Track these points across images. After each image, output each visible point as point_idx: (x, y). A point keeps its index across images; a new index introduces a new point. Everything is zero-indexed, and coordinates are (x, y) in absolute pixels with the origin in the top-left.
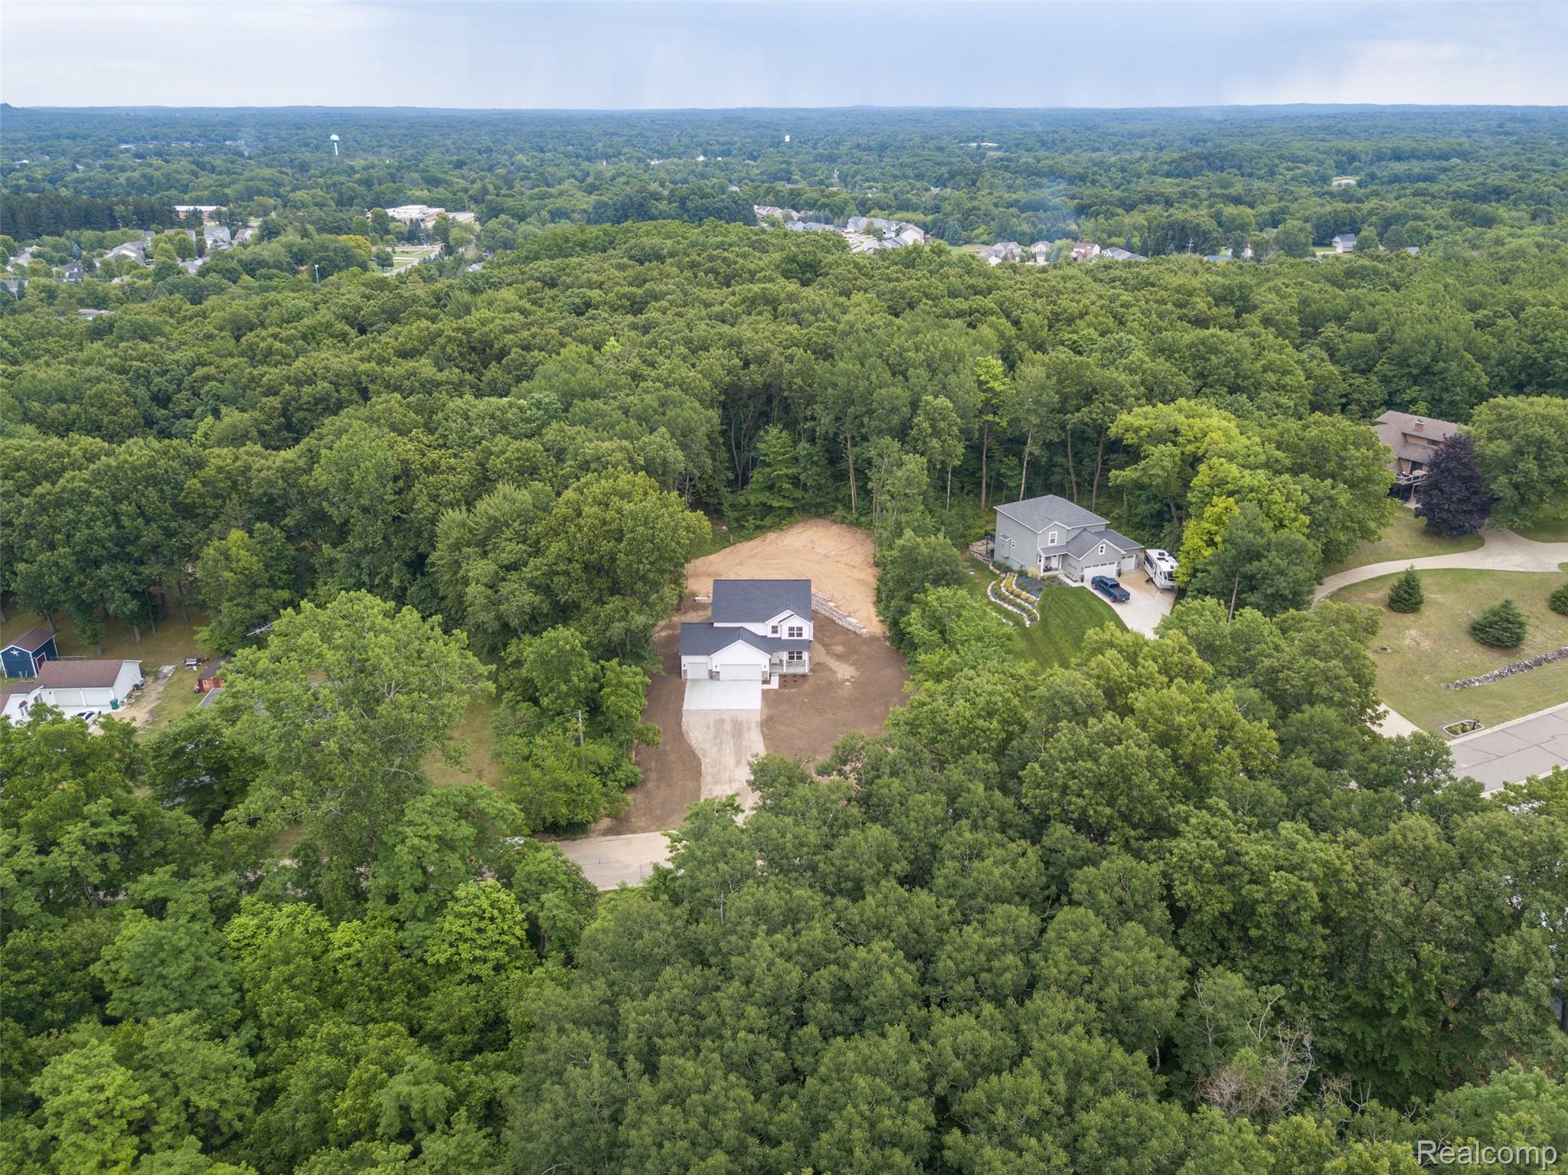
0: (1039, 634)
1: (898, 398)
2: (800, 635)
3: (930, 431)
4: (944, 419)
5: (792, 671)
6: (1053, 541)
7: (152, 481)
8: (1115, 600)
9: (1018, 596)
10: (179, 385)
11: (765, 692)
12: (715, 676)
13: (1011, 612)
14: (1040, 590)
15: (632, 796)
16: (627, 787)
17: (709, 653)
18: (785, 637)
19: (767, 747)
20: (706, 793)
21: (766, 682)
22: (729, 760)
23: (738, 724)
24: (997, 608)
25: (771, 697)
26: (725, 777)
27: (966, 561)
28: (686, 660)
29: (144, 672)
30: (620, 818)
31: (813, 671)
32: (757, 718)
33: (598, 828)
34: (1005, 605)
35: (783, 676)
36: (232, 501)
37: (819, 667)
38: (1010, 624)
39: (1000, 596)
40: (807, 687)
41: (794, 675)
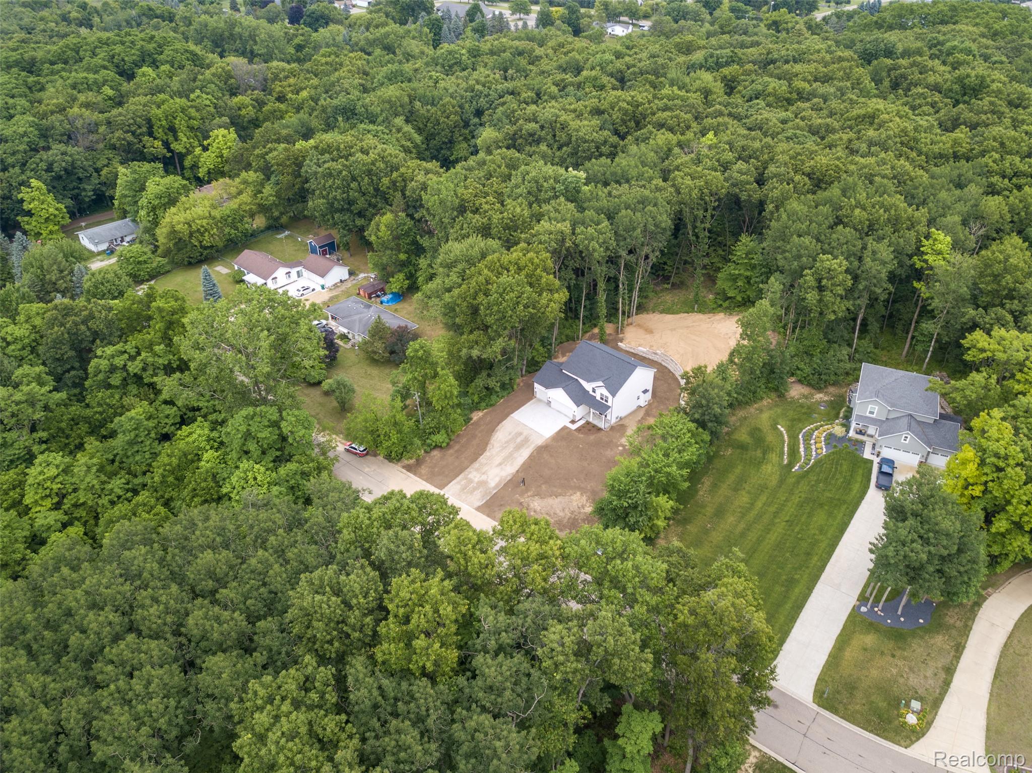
0: (792, 481)
2: (607, 401)
5: (596, 422)
6: (872, 413)
7: (369, 173)
8: (879, 486)
9: (816, 444)
10: (491, 105)
11: (565, 428)
12: (549, 403)
13: (799, 452)
14: (835, 447)
15: (436, 453)
16: (436, 447)
17: (547, 387)
18: (598, 398)
19: (524, 464)
20: (466, 472)
21: (573, 422)
22: (498, 460)
23: (526, 440)
24: (794, 445)
25: (563, 435)
26: (485, 469)
27: (833, 396)
28: (536, 385)
29: (351, 273)
30: (419, 462)
31: (612, 428)
32: (540, 442)
33: (406, 462)
34: (802, 446)
35: (588, 423)
36: (399, 195)
37: (620, 427)
38: (786, 462)
39: (808, 437)
40: (592, 437)
41: (594, 426)
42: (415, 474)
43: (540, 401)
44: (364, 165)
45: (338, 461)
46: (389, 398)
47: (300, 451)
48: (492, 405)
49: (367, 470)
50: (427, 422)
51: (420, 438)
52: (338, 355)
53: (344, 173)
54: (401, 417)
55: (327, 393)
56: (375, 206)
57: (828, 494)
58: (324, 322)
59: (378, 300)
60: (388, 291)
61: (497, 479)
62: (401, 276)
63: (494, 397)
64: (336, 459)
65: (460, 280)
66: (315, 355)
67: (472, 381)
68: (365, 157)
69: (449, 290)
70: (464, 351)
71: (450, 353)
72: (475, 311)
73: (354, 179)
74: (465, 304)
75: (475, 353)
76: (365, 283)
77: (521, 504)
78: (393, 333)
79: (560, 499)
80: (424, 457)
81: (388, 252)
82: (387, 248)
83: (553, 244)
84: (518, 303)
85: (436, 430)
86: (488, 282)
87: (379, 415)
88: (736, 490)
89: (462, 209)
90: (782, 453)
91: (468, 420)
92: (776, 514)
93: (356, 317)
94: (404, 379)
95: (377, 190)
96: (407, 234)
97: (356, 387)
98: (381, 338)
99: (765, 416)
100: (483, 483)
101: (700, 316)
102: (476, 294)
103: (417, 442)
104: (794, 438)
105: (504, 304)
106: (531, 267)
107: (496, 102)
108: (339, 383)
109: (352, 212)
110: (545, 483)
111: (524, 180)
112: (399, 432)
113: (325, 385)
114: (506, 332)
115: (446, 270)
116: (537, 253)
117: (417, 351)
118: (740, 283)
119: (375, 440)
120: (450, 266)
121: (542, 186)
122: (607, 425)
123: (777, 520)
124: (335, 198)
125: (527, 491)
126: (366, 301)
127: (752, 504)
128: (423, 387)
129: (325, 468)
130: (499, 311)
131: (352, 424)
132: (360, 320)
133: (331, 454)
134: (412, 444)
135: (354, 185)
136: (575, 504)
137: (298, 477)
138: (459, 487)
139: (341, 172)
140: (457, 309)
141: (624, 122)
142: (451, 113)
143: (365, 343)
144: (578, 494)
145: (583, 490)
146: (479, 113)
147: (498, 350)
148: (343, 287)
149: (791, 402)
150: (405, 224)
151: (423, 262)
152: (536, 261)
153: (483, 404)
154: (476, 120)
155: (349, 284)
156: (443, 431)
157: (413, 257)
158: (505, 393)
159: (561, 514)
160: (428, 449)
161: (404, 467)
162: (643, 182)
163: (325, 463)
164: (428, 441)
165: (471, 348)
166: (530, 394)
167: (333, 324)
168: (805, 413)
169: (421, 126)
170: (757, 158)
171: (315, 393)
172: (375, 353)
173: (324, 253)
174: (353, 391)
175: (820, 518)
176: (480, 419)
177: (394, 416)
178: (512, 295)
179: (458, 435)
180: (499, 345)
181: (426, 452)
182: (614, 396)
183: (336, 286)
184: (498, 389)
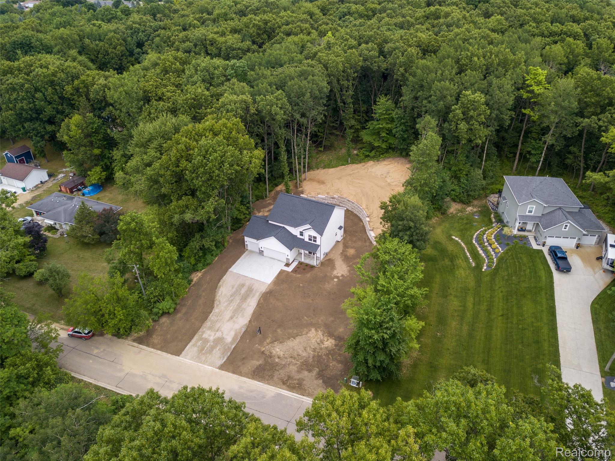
0: (487, 279)
1: (447, 89)
2: (315, 241)
3: (461, 116)
4: (474, 110)
5: (308, 261)
6: (530, 212)
7: (52, 83)
8: (558, 269)
9: (490, 245)
10: (148, 38)
11: (282, 272)
12: (261, 253)
13: (480, 255)
14: (508, 245)
15: (164, 320)
16: (164, 314)
17: (258, 238)
18: (307, 240)
19: (254, 313)
20: (200, 333)
21: (287, 265)
22: (228, 314)
23: (250, 290)
24: (473, 249)
25: (282, 277)
26: (217, 326)
27: (479, 207)
28: (246, 239)
29: (50, 175)
30: (149, 333)
31: (322, 264)
32: (263, 289)
33: (135, 335)
34: (479, 249)
35: (300, 263)
36: (83, 99)
37: (328, 262)
38: (474, 265)
39: (480, 241)
40: (308, 275)
41: (307, 265)
42: (148, 345)
43: (252, 252)
44: (45, 77)
45: (62, 351)
46: (107, 276)
47: (14, 352)
48: (208, 264)
49: (95, 351)
50: (151, 291)
51: (146, 308)
52: (48, 245)
53: (26, 86)
54: (123, 292)
55: (41, 283)
56: (62, 112)
57: (524, 285)
58: (29, 219)
59: (80, 193)
60: (87, 184)
61: (232, 333)
62: (98, 169)
63: (209, 257)
64: (60, 349)
65: (158, 154)
66: (12, 244)
67: (186, 246)
68: (45, 70)
69: (149, 165)
70: (177, 217)
71: (162, 223)
72: (179, 178)
73: (37, 90)
74: (169, 173)
75: (188, 216)
76: (64, 180)
77: (263, 353)
78: (100, 216)
79: (298, 339)
80: (154, 326)
81: (83, 149)
82: (81, 145)
83: (239, 111)
84: (222, 162)
85: (161, 298)
86: (188, 148)
87: (99, 293)
88: (445, 296)
89: (147, 100)
90: (467, 258)
91: (190, 282)
92: (489, 310)
93: (61, 209)
94: (119, 255)
95: (62, 98)
96: (97, 132)
97: (70, 272)
98: (88, 222)
99: (439, 230)
100: (219, 341)
101: (355, 166)
102: (178, 160)
103: (144, 313)
104: (469, 244)
105: (210, 165)
106: (227, 131)
107: (152, 35)
108: (50, 270)
109: (41, 120)
110: (279, 327)
111: (196, 70)
112: (124, 307)
113: (37, 276)
114: (216, 191)
115: (142, 149)
116: (228, 119)
117: (129, 223)
118: (384, 134)
119: (99, 321)
120: (145, 145)
121: (213, 74)
122: (318, 262)
123: (493, 316)
124: (22, 109)
125: (265, 338)
126: (69, 195)
127: (464, 306)
128: (141, 260)
129: (47, 364)
130: (205, 173)
131: (72, 309)
132: (65, 211)
133: (53, 345)
134: (139, 316)
135: (38, 95)
136: (313, 341)
137: (13, 384)
138: (195, 349)
139: (23, 85)
140: (161, 180)
141: (259, 35)
142: (117, 44)
143: (73, 229)
144: (313, 330)
145: (316, 326)
146: (140, 45)
147: (211, 210)
148: (45, 187)
149: (452, 217)
150: (93, 123)
151: (117, 154)
152: (229, 125)
153: (200, 265)
154: (139, 50)
155: (50, 184)
156: (168, 298)
157: (106, 151)
158: (218, 252)
159: (305, 354)
160: (156, 318)
161: (134, 341)
162: (295, 64)
163: (46, 358)
164: (155, 310)
165: (183, 212)
166: (241, 248)
167: (38, 219)
168: (467, 224)
169: (93, 57)
170: (373, 41)
171: (27, 285)
172: (85, 237)
173: (22, 162)
174: (68, 276)
175: (528, 307)
176: (200, 279)
177: (116, 293)
178: (215, 155)
179: (183, 299)
180: (210, 205)
181: (154, 321)
182: (321, 234)
183: (37, 187)
184: (214, 248)
